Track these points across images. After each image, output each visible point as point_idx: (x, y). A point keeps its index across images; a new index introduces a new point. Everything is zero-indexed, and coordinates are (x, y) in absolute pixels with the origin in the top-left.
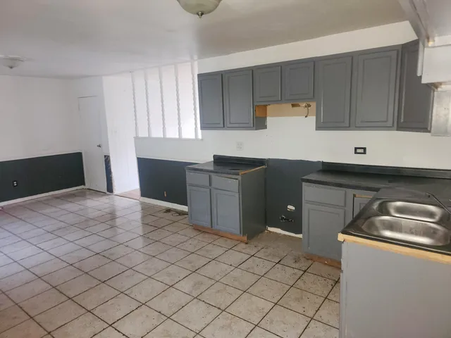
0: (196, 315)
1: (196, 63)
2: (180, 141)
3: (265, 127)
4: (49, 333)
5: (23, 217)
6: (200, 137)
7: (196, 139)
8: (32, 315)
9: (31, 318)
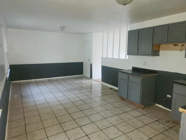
0: (113, 132)
1: (129, 26)
2: (119, 60)
3: (158, 55)
4: (60, 124)
5: (61, 83)
6: (127, 58)
7: (126, 59)
8: (57, 116)
9: (56, 117)
